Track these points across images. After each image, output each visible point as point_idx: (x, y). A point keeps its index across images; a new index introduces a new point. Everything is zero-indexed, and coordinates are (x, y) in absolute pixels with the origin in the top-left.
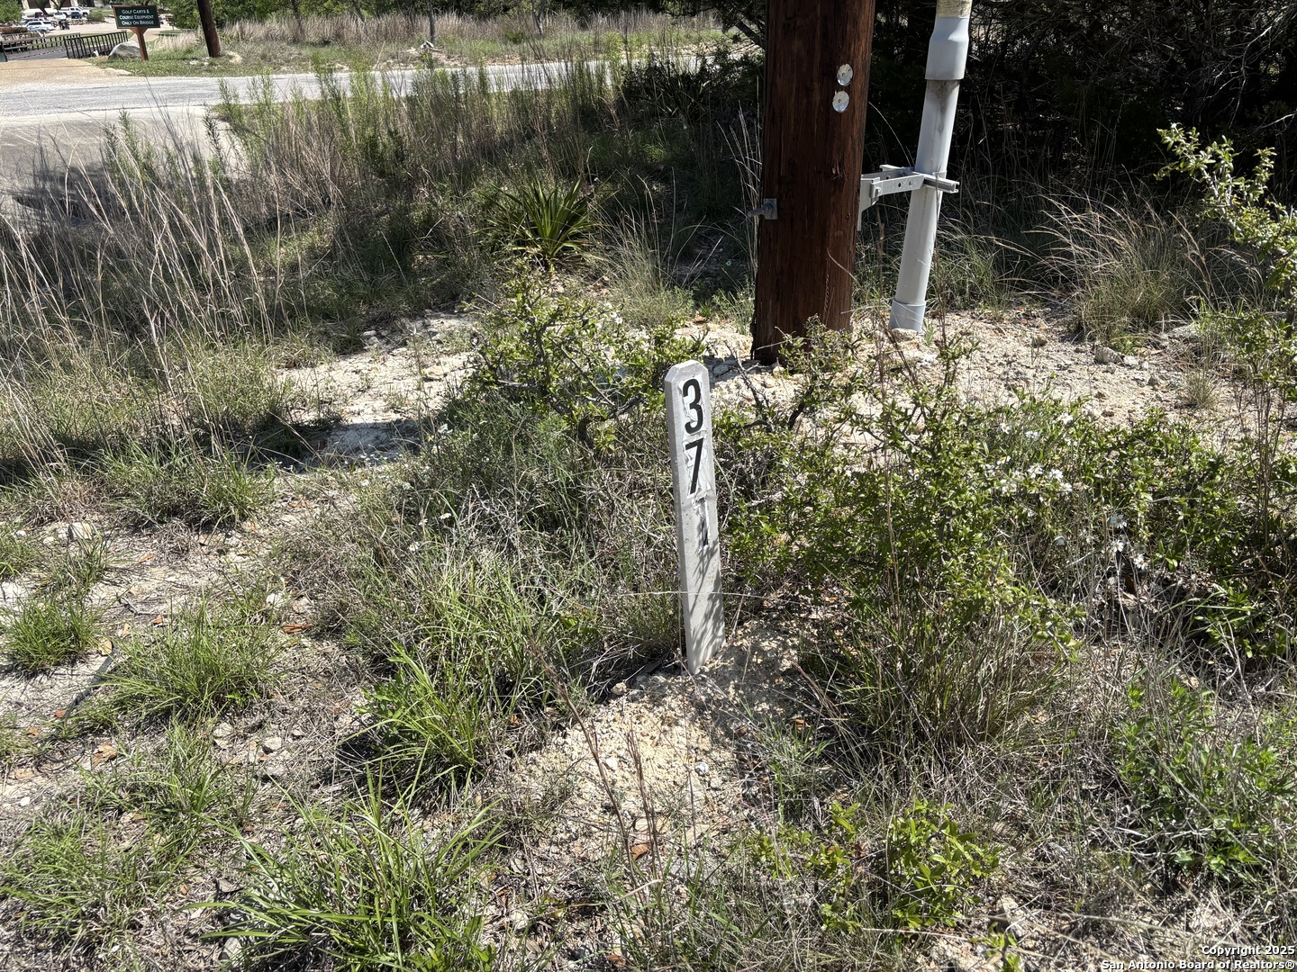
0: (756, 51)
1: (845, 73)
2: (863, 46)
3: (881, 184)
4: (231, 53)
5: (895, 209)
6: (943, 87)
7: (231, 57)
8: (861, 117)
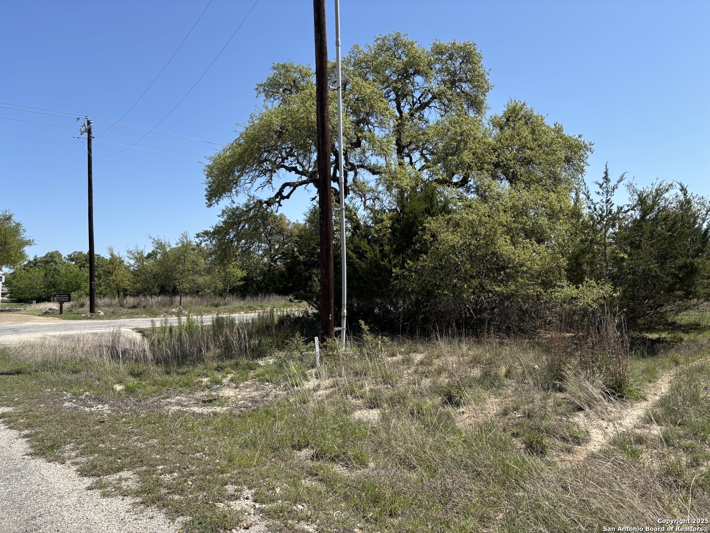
0: (316, 311)
1: (330, 315)
2: (333, 312)
3: (337, 329)
4: (100, 312)
5: (339, 332)
6: (344, 317)
7: (100, 313)
8: (333, 320)
